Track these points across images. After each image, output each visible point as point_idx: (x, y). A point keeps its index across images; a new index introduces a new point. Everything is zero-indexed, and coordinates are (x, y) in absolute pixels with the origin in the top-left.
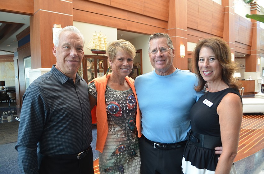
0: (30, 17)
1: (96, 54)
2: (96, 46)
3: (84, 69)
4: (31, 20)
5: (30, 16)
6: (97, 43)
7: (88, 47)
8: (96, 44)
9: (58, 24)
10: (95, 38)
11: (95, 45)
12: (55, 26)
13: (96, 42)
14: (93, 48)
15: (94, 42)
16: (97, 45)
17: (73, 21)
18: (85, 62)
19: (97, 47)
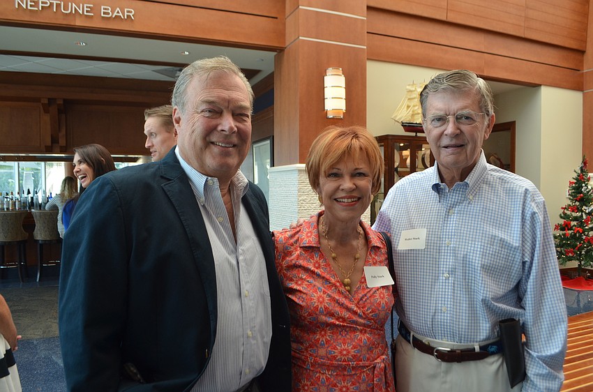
0: (275, 56)
1: (414, 134)
2: (413, 115)
3: (387, 168)
4: (278, 61)
5: (276, 53)
6: (416, 108)
7: (396, 117)
8: (413, 111)
9: (337, 66)
10: (412, 97)
11: (411, 113)
12: (330, 71)
13: (414, 106)
14: (407, 119)
15: (408, 107)
16: (416, 112)
17: (368, 59)
18: (390, 150)
19: (416, 117)
